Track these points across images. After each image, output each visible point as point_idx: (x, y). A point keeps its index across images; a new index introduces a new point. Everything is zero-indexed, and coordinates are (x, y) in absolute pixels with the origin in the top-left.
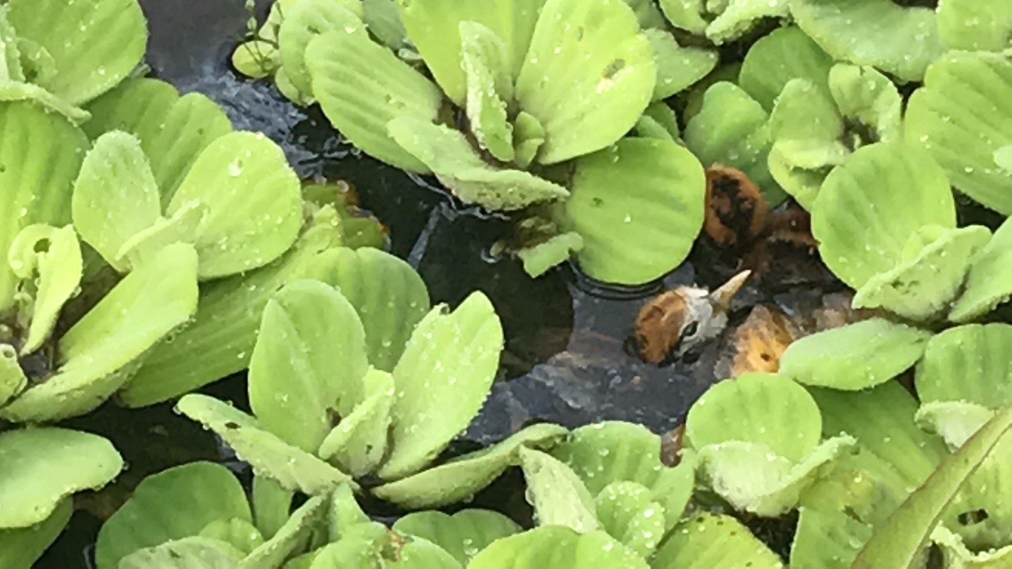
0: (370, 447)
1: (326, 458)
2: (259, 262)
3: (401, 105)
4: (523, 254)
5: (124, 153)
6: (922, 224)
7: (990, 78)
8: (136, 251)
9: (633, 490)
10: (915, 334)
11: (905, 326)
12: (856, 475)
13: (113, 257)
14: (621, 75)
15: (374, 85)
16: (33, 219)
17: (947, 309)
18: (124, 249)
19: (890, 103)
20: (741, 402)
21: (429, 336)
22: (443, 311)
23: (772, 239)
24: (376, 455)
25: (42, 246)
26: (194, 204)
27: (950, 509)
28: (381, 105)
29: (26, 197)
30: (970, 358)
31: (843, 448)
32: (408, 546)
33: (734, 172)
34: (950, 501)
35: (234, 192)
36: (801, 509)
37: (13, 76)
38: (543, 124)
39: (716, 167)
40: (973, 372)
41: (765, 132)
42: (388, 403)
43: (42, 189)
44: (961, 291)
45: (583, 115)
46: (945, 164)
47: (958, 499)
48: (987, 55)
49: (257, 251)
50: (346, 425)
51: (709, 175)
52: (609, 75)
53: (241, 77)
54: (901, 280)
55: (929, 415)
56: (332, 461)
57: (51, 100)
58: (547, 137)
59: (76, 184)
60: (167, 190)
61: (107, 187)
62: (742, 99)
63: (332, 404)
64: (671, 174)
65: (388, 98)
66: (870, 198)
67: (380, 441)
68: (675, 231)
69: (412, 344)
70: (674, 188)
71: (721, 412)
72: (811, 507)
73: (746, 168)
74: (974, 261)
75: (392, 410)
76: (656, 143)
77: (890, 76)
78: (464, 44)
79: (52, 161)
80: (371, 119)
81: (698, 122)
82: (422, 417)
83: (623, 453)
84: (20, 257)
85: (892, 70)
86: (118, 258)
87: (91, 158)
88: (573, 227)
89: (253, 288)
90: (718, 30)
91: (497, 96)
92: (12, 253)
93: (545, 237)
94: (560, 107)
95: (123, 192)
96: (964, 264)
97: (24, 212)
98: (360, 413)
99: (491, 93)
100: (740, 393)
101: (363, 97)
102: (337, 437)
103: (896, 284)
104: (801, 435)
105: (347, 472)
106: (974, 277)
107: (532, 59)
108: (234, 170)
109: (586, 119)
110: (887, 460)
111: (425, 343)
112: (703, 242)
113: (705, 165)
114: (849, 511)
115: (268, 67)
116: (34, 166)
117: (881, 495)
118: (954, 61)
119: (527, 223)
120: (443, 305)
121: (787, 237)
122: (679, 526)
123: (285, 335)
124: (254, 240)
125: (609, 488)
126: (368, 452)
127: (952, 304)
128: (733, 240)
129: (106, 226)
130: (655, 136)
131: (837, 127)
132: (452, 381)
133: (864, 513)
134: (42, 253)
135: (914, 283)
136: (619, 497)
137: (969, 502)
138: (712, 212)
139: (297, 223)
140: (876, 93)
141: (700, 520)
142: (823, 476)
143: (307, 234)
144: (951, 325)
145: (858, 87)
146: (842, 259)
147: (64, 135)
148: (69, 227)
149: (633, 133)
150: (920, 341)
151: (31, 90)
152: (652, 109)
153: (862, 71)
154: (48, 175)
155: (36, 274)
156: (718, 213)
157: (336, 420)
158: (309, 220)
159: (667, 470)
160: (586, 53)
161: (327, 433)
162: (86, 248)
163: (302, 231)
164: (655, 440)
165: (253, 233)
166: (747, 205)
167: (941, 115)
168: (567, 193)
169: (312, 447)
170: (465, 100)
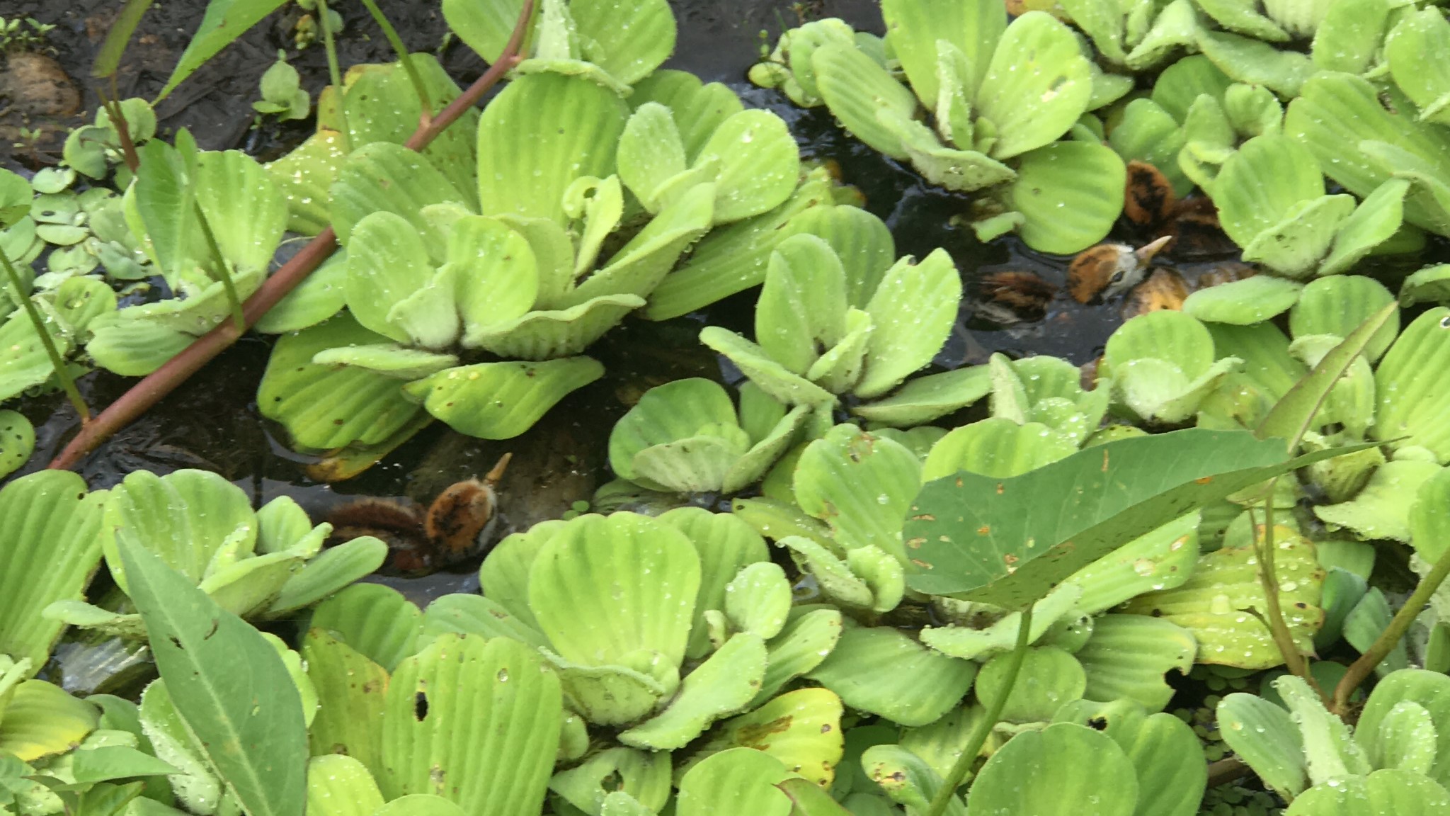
0: (849, 372)
1: (813, 379)
2: (763, 208)
3: (884, 105)
4: (976, 226)
5: (660, 122)
6: (1297, 201)
7: (1352, 92)
8: (664, 193)
9: (1060, 403)
10: (1290, 286)
11: (1283, 279)
12: (1242, 390)
13: (646, 198)
14: (1064, 87)
15: (865, 87)
16: (583, 172)
17: (1317, 265)
18: (657, 191)
19: (1274, 116)
20: (1151, 333)
21: (899, 282)
22: (910, 262)
23: (1181, 219)
24: (853, 378)
25: (590, 193)
26: (714, 158)
27: (1316, 417)
28: (869, 102)
29: (579, 153)
30: (1336, 303)
31: (1235, 365)
32: (876, 442)
33: (1150, 167)
34: (1314, 414)
35: (745, 155)
36: (1200, 413)
37: (572, 56)
38: (998, 126)
39: (1135, 162)
40: (1336, 316)
41: (1175, 137)
42: (866, 338)
43: (592, 148)
44: (1329, 252)
45: (1029, 121)
46: (1318, 155)
47: (1322, 412)
48: (1351, 75)
49: (761, 200)
50: (831, 357)
51: (1130, 169)
52: (1054, 87)
53: (755, 87)
54: (1284, 234)
55: (1301, 346)
56: (819, 382)
57: (604, 76)
58: (999, 137)
59: (622, 139)
60: (691, 156)
61: (645, 145)
62: (1157, 112)
63: (817, 334)
64: (1098, 170)
65: (875, 98)
66: (1260, 179)
67: (856, 366)
68: (1098, 213)
69: (884, 287)
70: (1101, 181)
71: (1134, 342)
72: (1207, 413)
73: (1160, 165)
74: (1341, 226)
75: (867, 345)
76: (1088, 145)
77: (1275, 93)
78: (940, 55)
79: (601, 127)
80: (860, 110)
81: (1121, 131)
82: (890, 348)
83: (1051, 380)
84: (571, 202)
85: (1277, 89)
86: (651, 199)
87: (633, 121)
88: (1018, 209)
89: (756, 230)
90: (1139, 56)
91: (963, 98)
92: (566, 198)
93: (994, 214)
94: (1011, 114)
95: (657, 150)
96: (1330, 230)
97: (576, 166)
98: (843, 346)
99: (960, 94)
100: (1149, 326)
101: (855, 94)
102: (825, 364)
103: (1280, 237)
104: (1197, 361)
105: (830, 390)
106: (1339, 241)
107: (991, 77)
108: (747, 139)
109: (1033, 122)
110: (1264, 385)
111: (893, 288)
112: (1124, 223)
113: (1126, 160)
114: (1237, 417)
115: (778, 79)
116: (587, 128)
117: (1259, 405)
118: (1325, 77)
119: (981, 202)
120: (909, 257)
121: (1192, 217)
122: (1095, 434)
123: (786, 281)
124: (760, 192)
125: (1042, 402)
126: (846, 376)
127: (1321, 262)
128: (1148, 221)
129: (642, 175)
130: (1087, 140)
131: (1229, 135)
132: (917, 321)
133: (1249, 419)
134: (589, 199)
135: (1293, 238)
136: (1050, 409)
137: (1331, 415)
138: (1132, 198)
139: (795, 180)
140: (1264, 106)
141: (1112, 429)
142: (1217, 387)
143: (803, 188)
144: (1319, 276)
145: (1249, 102)
146: (1237, 225)
147: (613, 106)
148: (612, 178)
149: (1067, 136)
150: (1295, 290)
151: (587, 67)
152: (1084, 118)
153: (1254, 88)
154: (597, 138)
155: (584, 215)
156: (1137, 198)
157: (822, 350)
158: (804, 179)
159: (1087, 393)
160: (1036, 70)
161: (813, 362)
162: (627, 194)
163: (798, 186)
164: (1076, 372)
165: (758, 187)
166: (1159, 192)
167: (1315, 117)
168: (1015, 175)
169: (801, 368)
170: (936, 104)
